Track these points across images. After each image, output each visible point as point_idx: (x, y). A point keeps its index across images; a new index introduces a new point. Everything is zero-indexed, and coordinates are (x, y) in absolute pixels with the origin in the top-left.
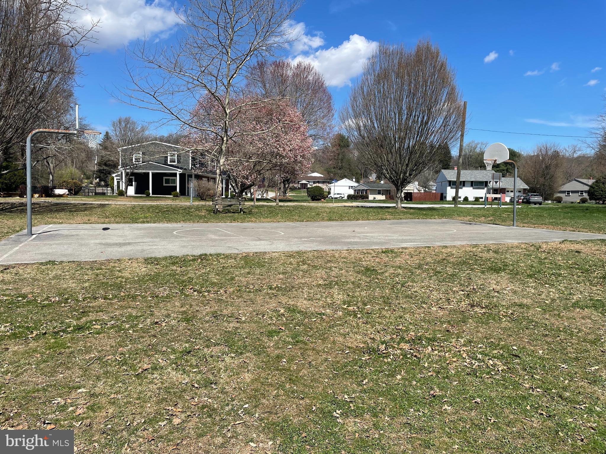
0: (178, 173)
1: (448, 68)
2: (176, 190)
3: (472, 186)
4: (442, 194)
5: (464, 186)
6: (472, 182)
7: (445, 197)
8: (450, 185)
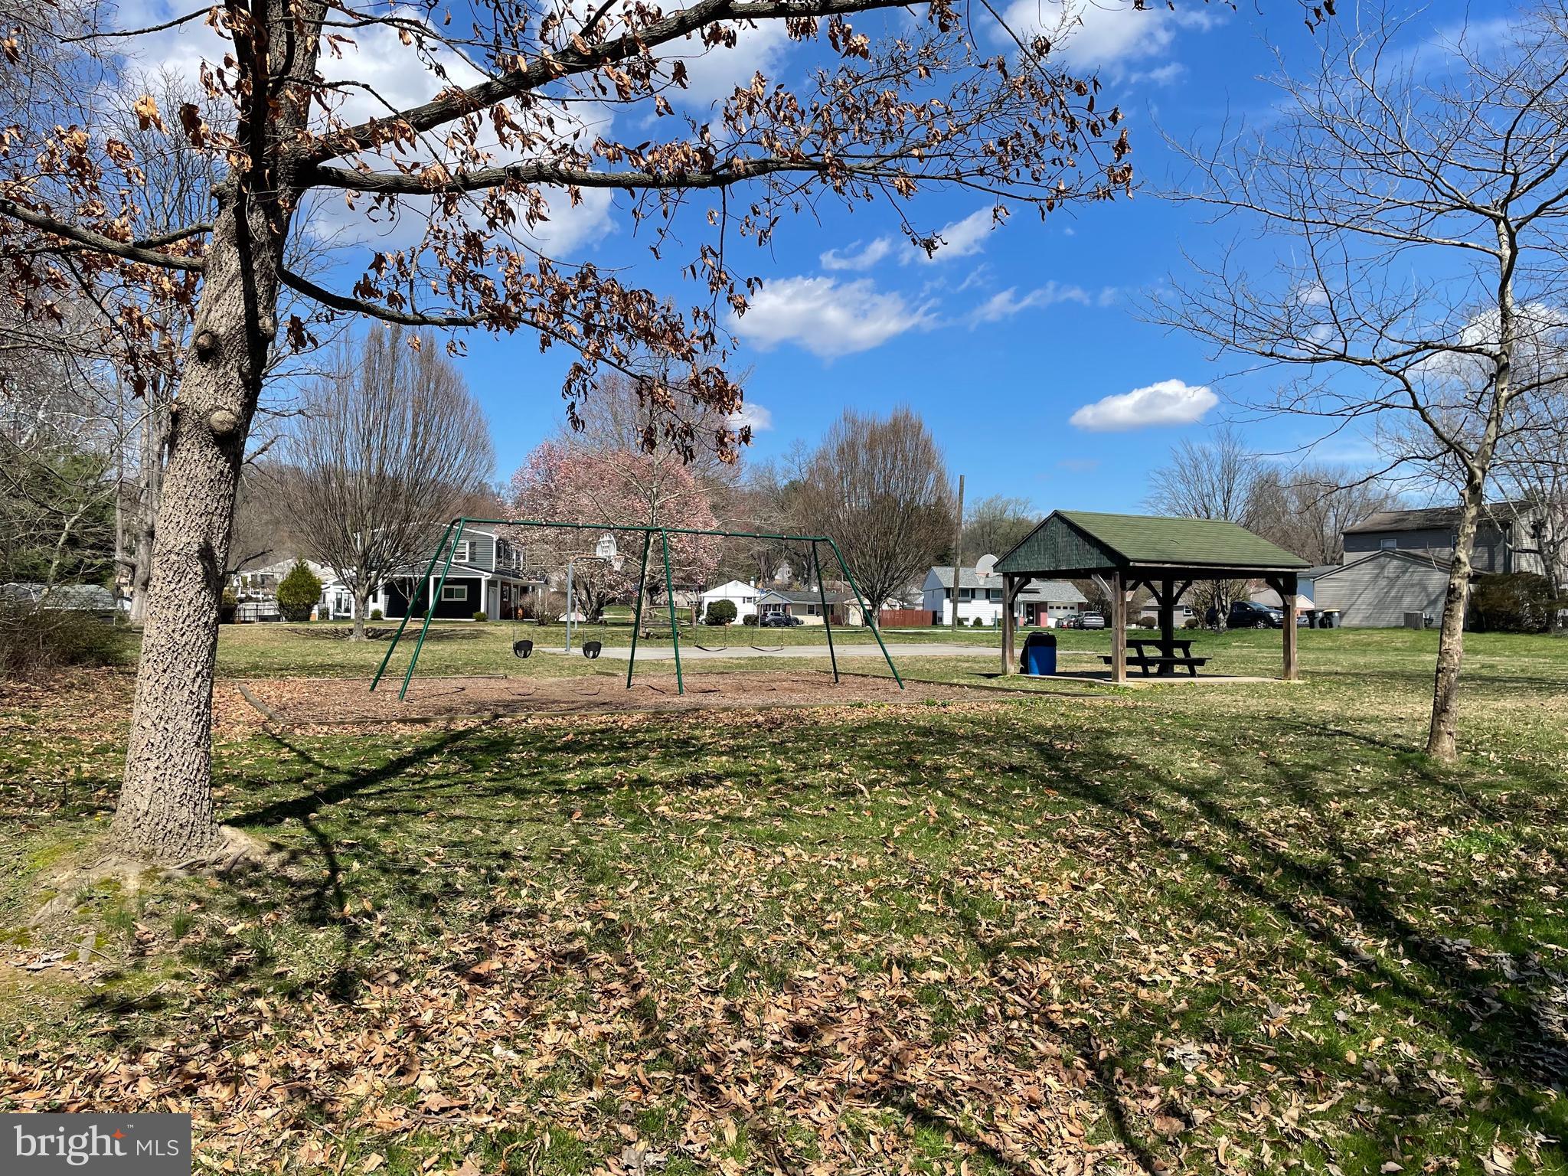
0: (483, 579)
1: (934, 447)
2: (479, 609)
3: (988, 597)
4: (935, 613)
5: (973, 597)
6: (988, 590)
7: (941, 619)
8: (948, 596)
